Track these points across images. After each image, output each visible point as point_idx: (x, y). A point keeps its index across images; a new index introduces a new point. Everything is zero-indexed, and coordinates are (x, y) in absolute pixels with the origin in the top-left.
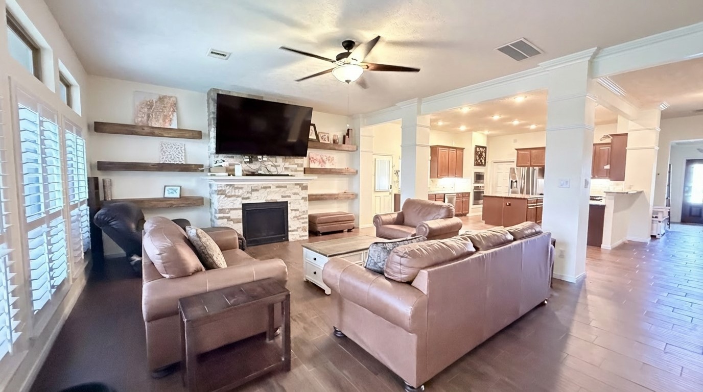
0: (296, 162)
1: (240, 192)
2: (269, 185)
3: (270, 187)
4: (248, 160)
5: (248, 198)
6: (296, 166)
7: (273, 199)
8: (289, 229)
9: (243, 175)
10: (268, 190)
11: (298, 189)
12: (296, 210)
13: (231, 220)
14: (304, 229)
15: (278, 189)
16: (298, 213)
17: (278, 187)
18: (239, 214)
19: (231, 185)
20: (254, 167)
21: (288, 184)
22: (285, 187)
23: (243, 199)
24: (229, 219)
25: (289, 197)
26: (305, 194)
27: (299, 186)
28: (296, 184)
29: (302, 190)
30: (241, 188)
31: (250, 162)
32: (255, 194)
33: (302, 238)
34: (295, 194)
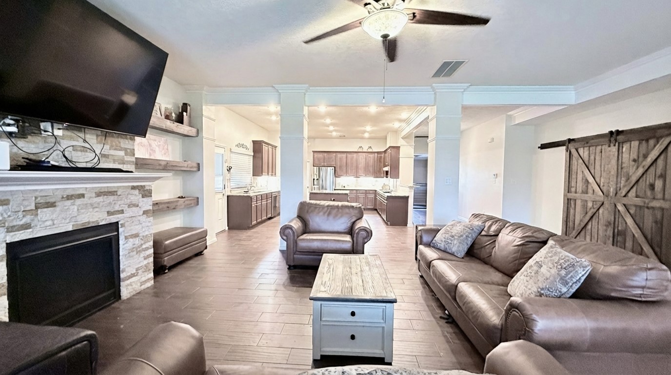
0: (123, 145)
1: (4, 212)
2: (81, 192)
3: (83, 196)
5: (27, 227)
6: (122, 153)
7: (91, 220)
8: (122, 276)
9: (13, 168)
10: (79, 202)
11: (136, 196)
12: (132, 236)
14: (146, 269)
15: (99, 199)
16: (137, 242)
17: (100, 194)
20: (31, 147)
21: (119, 187)
22: (115, 193)
23: (11, 229)
25: (122, 212)
26: (147, 204)
27: (137, 191)
28: (133, 188)
29: (143, 197)
31: (22, 134)
32: (43, 214)
33: (143, 287)
34: (131, 205)
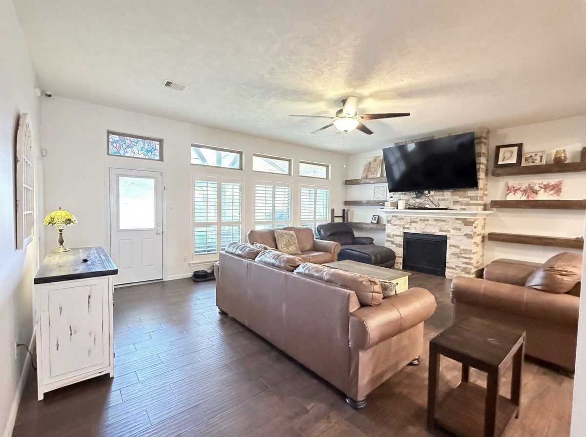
1: (402, 223)
2: (427, 219)
3: (428, 220)
4: (415, 196)
5: (408, 228)
8: (447, 265)
9: (405, 209)
10: (426, 222)
12: (454, 246)
13: (395, 244)
15: (435, 223)
16: (457, 250)
17: (435, 220)
18: (400, 241)
19: (395, 216)
20: (420, 201)
21: (447, 218)
22: (445, 221)
23: (404, 228)
24: (393, 243)
25: (449, 231)
27: (461, 221)
29: (465, 225)
30: (403, 219)
32: (414, 225)
34: (456, 229)
